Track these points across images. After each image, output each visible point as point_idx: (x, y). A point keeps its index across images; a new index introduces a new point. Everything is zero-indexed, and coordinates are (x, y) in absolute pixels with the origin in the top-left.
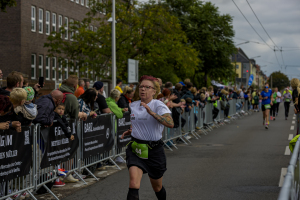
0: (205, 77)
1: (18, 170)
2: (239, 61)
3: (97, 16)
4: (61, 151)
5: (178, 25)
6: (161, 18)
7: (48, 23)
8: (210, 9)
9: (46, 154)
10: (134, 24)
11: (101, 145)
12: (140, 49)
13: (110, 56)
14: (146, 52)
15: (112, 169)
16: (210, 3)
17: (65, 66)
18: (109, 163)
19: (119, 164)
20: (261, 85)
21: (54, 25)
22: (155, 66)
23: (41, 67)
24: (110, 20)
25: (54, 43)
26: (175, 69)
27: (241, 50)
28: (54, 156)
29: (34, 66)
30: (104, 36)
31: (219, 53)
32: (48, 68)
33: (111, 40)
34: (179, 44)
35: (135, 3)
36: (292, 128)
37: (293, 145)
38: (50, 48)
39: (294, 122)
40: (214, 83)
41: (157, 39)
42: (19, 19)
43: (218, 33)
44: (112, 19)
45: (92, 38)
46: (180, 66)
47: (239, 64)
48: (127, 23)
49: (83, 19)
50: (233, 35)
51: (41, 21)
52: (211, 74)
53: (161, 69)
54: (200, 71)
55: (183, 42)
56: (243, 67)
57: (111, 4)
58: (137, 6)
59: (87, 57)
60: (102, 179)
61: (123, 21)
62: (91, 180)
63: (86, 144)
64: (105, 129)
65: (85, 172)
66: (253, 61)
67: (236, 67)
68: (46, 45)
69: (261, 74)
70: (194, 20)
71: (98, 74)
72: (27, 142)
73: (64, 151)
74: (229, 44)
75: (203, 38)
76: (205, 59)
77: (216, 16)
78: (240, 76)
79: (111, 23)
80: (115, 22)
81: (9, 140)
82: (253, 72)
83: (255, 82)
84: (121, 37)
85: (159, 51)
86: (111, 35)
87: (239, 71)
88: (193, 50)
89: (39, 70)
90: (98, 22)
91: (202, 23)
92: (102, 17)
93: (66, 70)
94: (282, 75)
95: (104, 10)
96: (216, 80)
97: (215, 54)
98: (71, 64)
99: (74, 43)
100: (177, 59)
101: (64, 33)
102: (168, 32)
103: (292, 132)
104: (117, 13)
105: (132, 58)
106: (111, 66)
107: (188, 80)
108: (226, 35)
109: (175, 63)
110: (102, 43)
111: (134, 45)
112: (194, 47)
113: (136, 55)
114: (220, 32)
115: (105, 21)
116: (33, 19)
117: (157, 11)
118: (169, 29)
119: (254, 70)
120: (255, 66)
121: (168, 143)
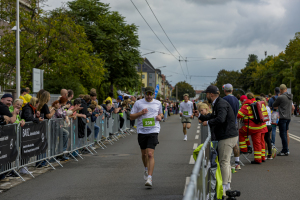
0: (111, 87)
2: (145, 70)
5: (84, 34)
6: (67, 27)
8: (116, 18)
10: (40, 32)
11: (4, 156)
12: (45, 58)
13: (14, 65)
14: (51, 61)
15: (16, 180)
16: (116, 13)
18: (13, 174)
19: (23, 175)
20: (166, 94)
22: (60, 76)
24: (15, 28)
26: (81, 79)
27: (146, 60)
30: (8, 45)
31: (125, 63)
33: (15, 49)
34: (85, 54)
35: (40, 12)
36: (197, 137)
37: (196, 154)
39: (198, 131)
40: (120, 92)
41: (63, 49)
43: (125, 43)
44: (17, 28)
46: (86, 75)
47: (145, 74)
48: (31, 32)
50: (138, 45)
52: (117, 83)
53: (67, 79)
54: (106, 81)
55: (89, 52)
56: (149, 77)
57: (15, 12)
58: (42, 15)
60: (5, 191)
61: (27, 29)
64: (9, 140)
66: (159, 71)
67: (143, 77)
69: (167, 83)
70: (103, 29)
71: (2, 84)
74: (136, 53)
75: (110, 47)
76: (111, 69)
77: (122, 25)
78: (146, 86)
79: (16, 31)
80: (19, 30)
82: (159, 82)
83: (161, 93)
84: (25, 45)
85: (65, 60)
86: (15, 44)
87: (145, 81)
88: (98, 60)
90: (2, 30)
91: (109, 32)
92: (6, 25)
94: (187, 85)
95: (8, 18)
96: (123, 90)
97: (120, 63)
100: (83, 69)
102: (73, 41)
103: (196, 141)
104: (21, 21)
105: (37, 67)
106: (15, 75)
107: (94, 90)
108: (132, 45)
109: (81, 73)
110: (6, 52)
111: (39, 54)
112: (101, 57)
113: (41, 64)
114: (126, 41)
115: (9, 30)
117: (62, 20)
118: (75, 38)
119: (160, 80)
120: (161, 76)
121: (74, 153)
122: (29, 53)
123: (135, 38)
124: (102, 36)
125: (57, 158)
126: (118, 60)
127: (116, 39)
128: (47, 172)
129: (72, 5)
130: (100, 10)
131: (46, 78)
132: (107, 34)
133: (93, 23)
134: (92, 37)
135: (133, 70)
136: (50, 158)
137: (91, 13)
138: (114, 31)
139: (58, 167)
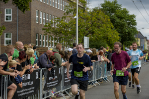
1: (33, 91)
3: (69, 15)
4: (54, 82)
5: (109, 20)
6: (101, 16)
7: (44, 19)
8: (125, 12)
9: (46, 84)
10: (87, 19)
13: (75, 35)
14: (93, 33)
16: (125, 9)
17: (52, 40)
21: (47, 20)
22: (97, 40)
23: (41, 40)
24: (75, 17)
25: (48, 28)
26: (108, 42)
27: (140, 32)
28: (50, 84)
29: (37, 40)
30: (72, 25)
31: (129, 33)
32: (44, 41)
33: (75, 27)
34: (110, 29)
35: (87, 9)
38: (45, 31)
40: (126, 48)
41: (99, 27)
42: (30, 17)
43: (129, 24)
44: (76, 17)
45: (66, 26)
46: (110, 40)
47: (139, 39)
48: (83, 19)
49: (62, 17)
50: (136, 24)
51: (41, 18)
52: (125, 44)
53: (100, 42)
55: (111, 28)
56: (141, 41)
57: (75, 10)
58: (88, 11)
59: (64, 35)
60: (73, 96)
61: (81, 18)
62: (68, 97)
63: (66, 79)
65: (64, 93)
66: (146, 38)
67: (138, 40)
68: (43, 29)
70: (118, 17)
71: (69, 44)
72: (37, 77)
73: (55, 82)
74: (134, 29)
75: (122, 26)
76: (122, 37)
77: (128, 15)
78: (139, 46)
79: (76, 19)
80: (78, 18)
81: (29, 76)
82: (146, 43)
83: (147, 49)
84: (80, 25)
85: (99, 32)
86: (75, 25)
87: (139, 43)
89: (40, 42)
90: (69, 18)
91: (121, 18)
92: (71, 15)
93: (53, 42)
95: (72, 12)
96: (128, 47)
97: (127, 34)
98: (56, 39)
99: (57, 28)
100: (108, 37)
101: (52, 23)
104: (79, 13)
105: (86, 36)
106: (75, 40)
108: (133, 25)
109: (107, 39)
111: (87, 29)
112: (117, 31)
113: (88, 35)
114: (129, 23)
115: (73, 18)
116: (37, 17)
117: (98, 13)
118: (104, 22)
119: (147, 42)
120: (147, 40)
121: (105, 78)
122: (82, 29)
123: (134, 21)
124: (118, 20)
125: (97, 81)
126: (126, 32)
127: (125, 22)
128: (92, 88)
129: (103, 5)
130: (117, 7)
131: (90, 41)
132: (121, 19)
133: (113, 14)
134: (113, 21)
135: (133, 38)
136: (94, 80)
137: (112, 9)
138: (124, 18)
139: (98, 85)
